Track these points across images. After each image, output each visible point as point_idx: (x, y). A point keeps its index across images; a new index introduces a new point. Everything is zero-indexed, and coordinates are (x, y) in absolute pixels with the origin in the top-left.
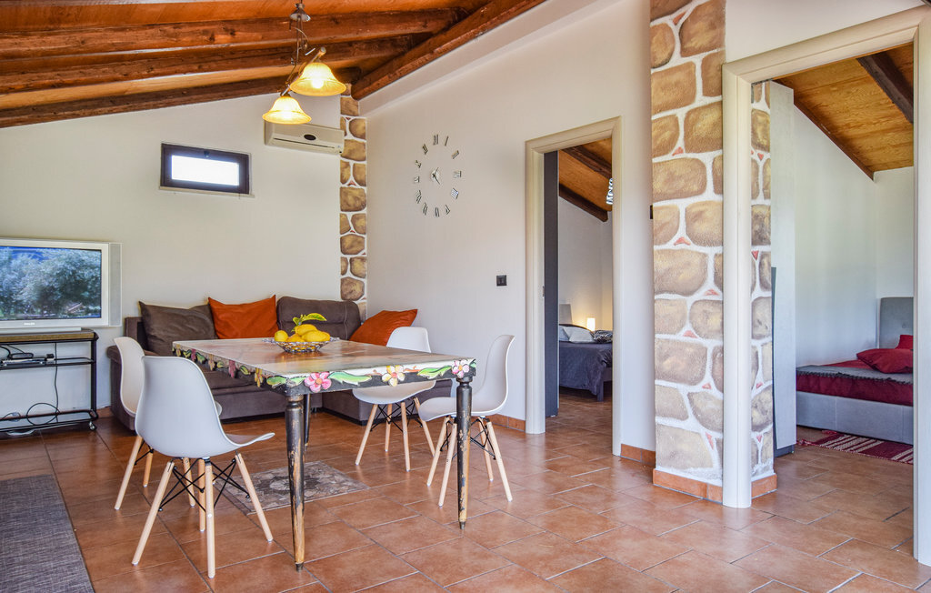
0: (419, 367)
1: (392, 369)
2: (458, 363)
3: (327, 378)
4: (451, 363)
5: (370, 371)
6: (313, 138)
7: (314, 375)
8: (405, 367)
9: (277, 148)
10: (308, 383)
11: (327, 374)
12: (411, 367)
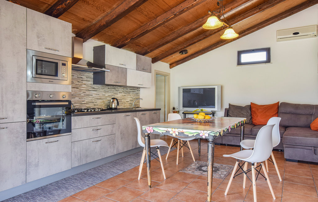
0: (184, 131)
1: (173, 130)
2: (202, 132)
3: (152, 129)
4: (199, 131)
5: (166, 129)
6: (298, 33)
7: (148, 127)
8: (179, 130)
9: (282, 42)
10: (147, 130)
11: (152, 128)
12: (181, 130)
